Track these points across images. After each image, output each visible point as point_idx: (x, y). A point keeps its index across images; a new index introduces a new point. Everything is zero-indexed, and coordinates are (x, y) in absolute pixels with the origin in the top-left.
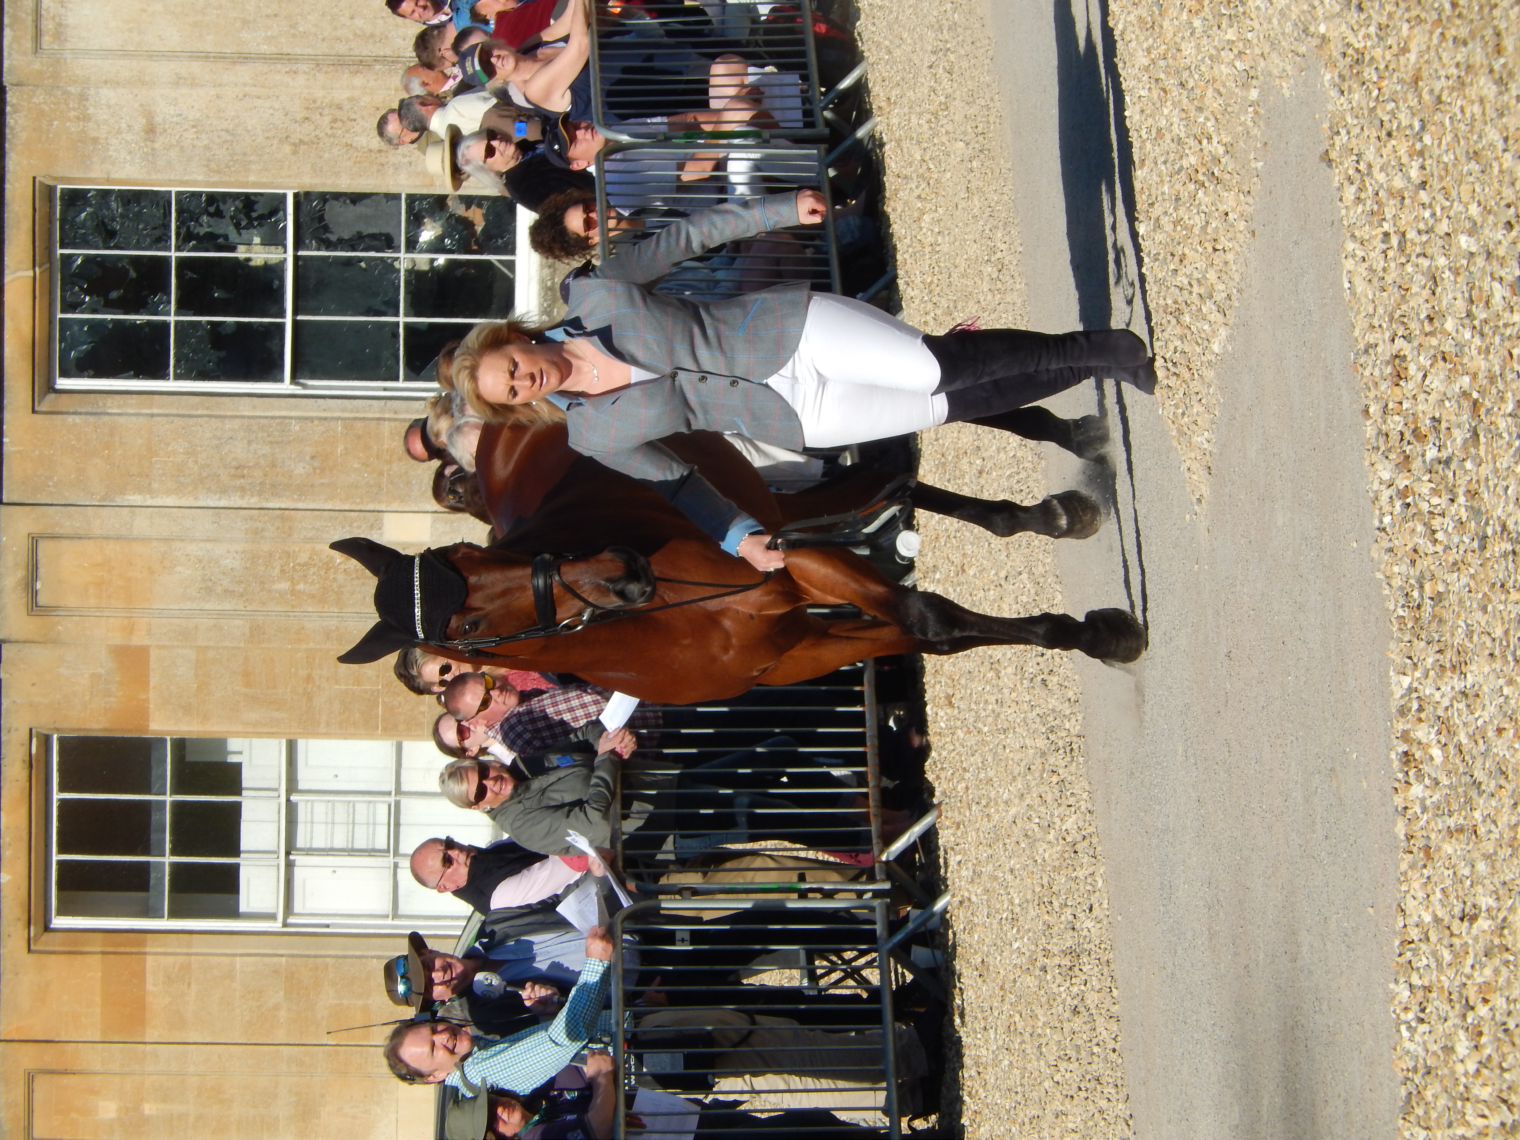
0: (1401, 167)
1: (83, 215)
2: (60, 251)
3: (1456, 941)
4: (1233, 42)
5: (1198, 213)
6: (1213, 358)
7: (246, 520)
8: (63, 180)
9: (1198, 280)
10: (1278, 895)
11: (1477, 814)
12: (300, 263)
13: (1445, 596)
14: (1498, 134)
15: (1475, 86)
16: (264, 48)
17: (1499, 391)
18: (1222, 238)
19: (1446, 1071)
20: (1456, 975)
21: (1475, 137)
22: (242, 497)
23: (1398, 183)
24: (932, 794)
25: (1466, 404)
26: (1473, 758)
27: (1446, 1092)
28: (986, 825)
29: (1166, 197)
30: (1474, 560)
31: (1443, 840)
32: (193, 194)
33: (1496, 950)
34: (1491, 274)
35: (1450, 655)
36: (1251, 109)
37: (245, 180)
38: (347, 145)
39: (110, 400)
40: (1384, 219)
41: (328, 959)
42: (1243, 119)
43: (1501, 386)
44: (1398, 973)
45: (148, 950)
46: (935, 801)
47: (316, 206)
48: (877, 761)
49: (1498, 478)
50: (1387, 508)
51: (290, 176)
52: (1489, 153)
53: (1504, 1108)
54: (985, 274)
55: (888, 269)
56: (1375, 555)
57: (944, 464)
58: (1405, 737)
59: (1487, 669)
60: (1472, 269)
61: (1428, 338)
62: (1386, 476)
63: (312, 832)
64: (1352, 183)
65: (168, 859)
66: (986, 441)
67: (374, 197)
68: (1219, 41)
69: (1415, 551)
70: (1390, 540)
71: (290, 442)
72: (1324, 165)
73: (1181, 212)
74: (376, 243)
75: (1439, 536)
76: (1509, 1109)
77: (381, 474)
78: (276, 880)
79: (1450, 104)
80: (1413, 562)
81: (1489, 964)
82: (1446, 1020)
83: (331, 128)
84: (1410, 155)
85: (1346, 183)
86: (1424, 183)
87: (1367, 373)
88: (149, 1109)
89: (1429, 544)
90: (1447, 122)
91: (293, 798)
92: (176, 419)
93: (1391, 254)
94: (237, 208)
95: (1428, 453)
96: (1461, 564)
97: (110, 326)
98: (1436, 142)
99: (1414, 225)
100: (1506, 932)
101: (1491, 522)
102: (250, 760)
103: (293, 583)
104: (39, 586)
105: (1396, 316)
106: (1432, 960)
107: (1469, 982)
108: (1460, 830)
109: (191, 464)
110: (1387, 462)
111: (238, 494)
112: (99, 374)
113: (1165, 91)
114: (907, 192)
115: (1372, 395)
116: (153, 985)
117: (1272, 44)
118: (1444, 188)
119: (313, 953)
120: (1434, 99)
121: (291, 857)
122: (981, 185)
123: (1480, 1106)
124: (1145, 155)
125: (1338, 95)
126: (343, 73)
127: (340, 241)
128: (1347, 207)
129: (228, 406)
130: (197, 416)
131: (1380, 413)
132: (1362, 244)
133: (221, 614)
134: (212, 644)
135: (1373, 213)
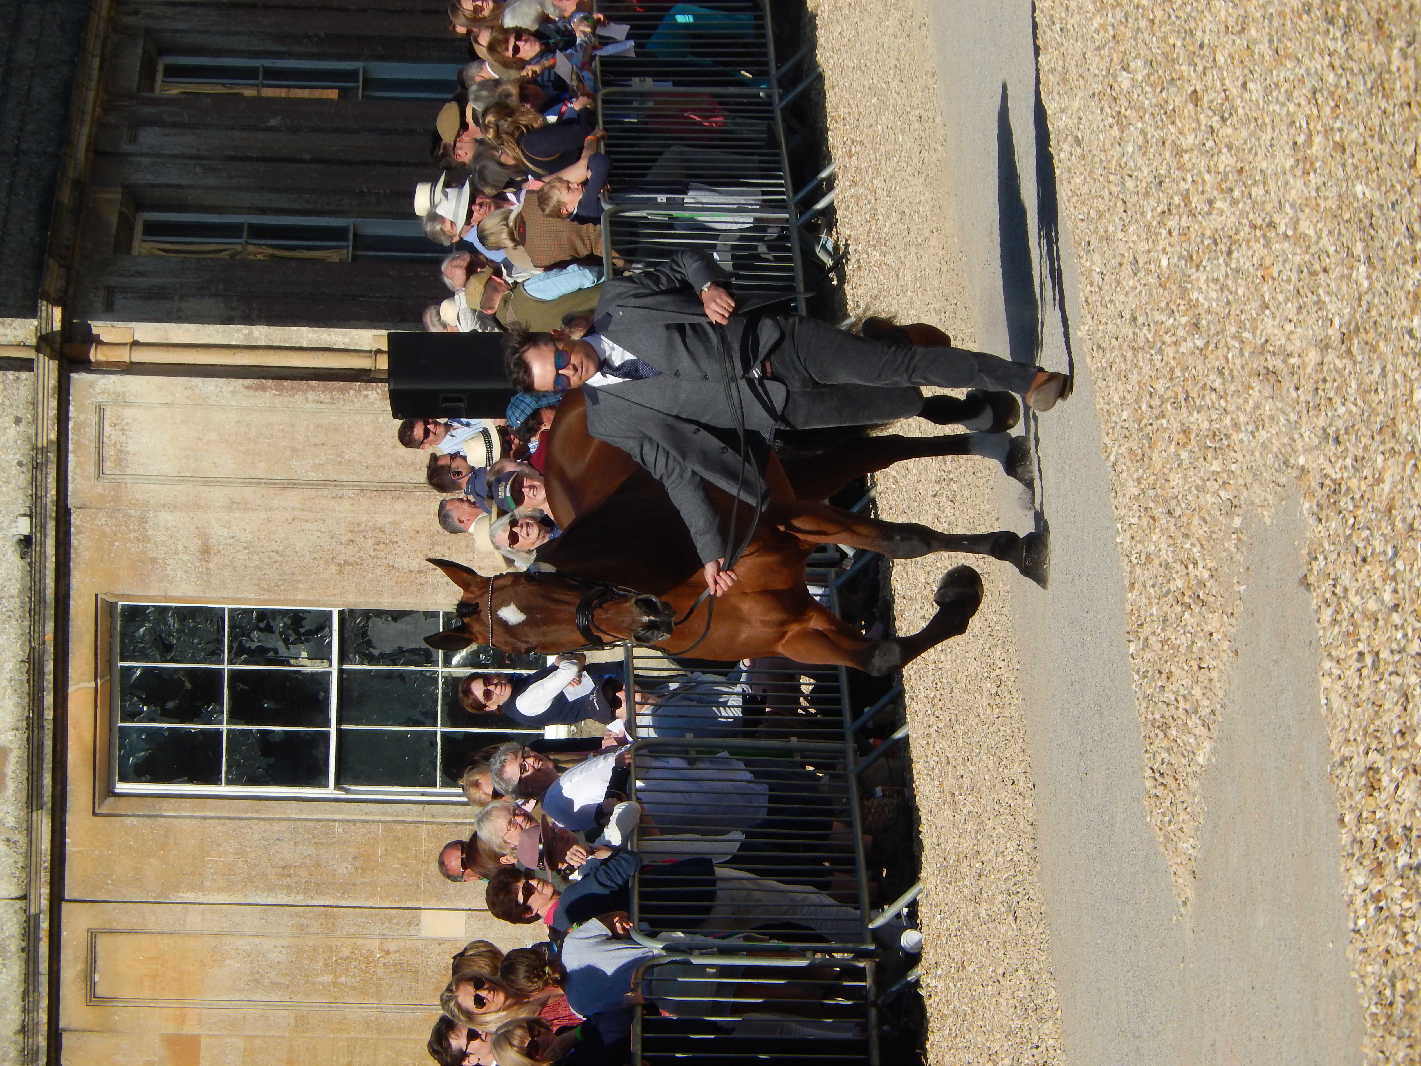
0: (1375, 590)
1: (142, 630)
2: (120, 664)
4: (1218, 473)
5: (1184, 633)
6: (1198, 769)
7: (292, 917)
8: (124, 597)
12: (344, 676)
13: (1415, 994)
16: (312, 475)
18: (1207, 657)
22: (288, 895)
23: (1372, 605)
29: (1155, 618)
32: (245, 611)
36: (1234, 536)
37: (293, 598)
38: (389, 566)
39: (165, 803)
40: (1359, 640)
42: (1226, 545)
47: (360, 622)
50: (1361, 912)
51: (335, 595)
54: (985, 690)
55: (894, 684)
56: (1350, 955)
57: (946, 867)
61: (1400, 751)
62: (1360, 881)
64: (1329, 606)
66: (985, 846)
67: (414, 615)
68: (1205, 472)
69: (1388, 952)
70: (1364, 941)
71: (333, 844)
72: (1302, 589)
73: (1169, 632)
74: (416, 657)
75: (1410, 937)
77: (419, 874)
80: (1386, 963)
83: (375, 550)
84: (1383, 580)
85: (1323, 606)
86: (1397, 606)
87: (1342, 784)
89: (1401, 946)
92: (227, 822)
93: (1365, 672)
94: (285, 624)
95: (1399, 859)
97: (167, 734)
98: (1408, 568)
99: (1387, 645)
103: (335, 976)
104: (97, 978)
105: (1370, 730)
109: (241, 864)
110: (1361, 868)
111: (285, 892)
112: (155, 779)
113: (1153, 518)
115: (1347, 804)
117: (1255, 475)
118: (1415, 610)
120: (1406, 526)
124: (1135, 579)
125: (1316, 523)
126: (386, 498)
127: (382, 655)
128: (1324, 628)
129: (276, 810)
130: (247, 819)
131: (1355, 822)
132: (1338, 662)
133: (269, 1005)
134: (259, 1033)
135: (1348, 634)
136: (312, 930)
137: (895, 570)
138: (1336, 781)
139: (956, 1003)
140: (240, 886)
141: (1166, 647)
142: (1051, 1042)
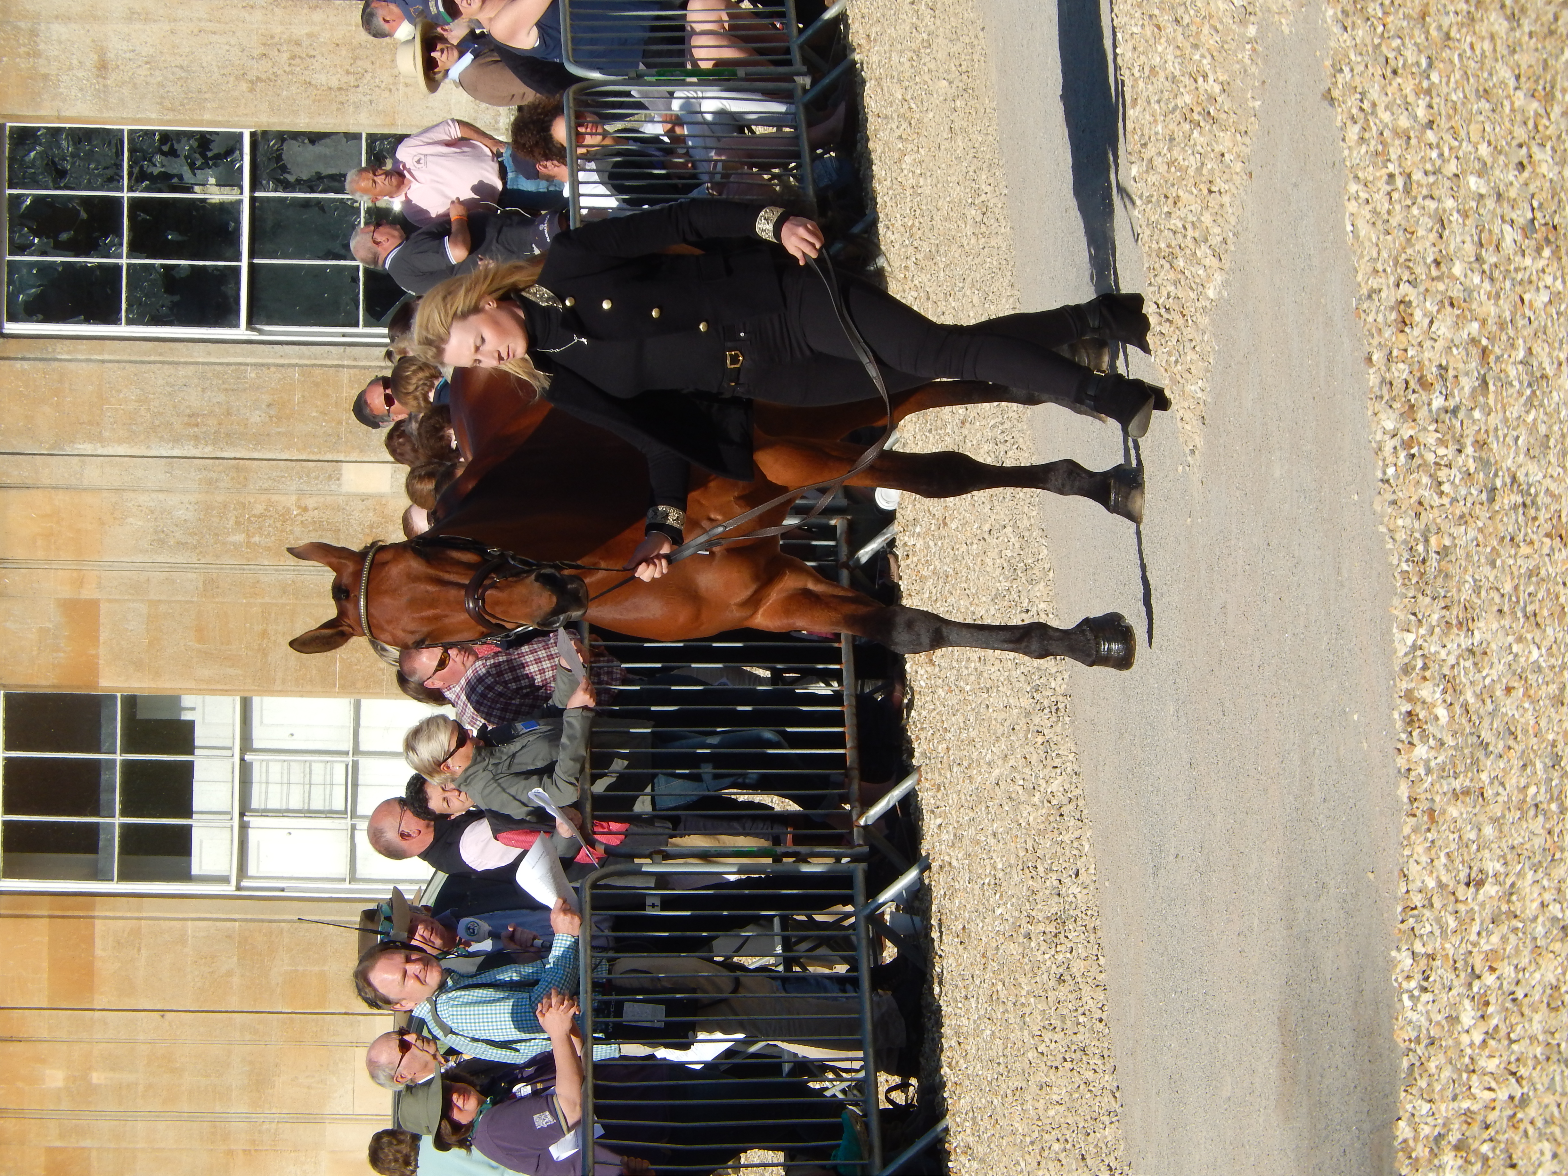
0: (1407, 106)
1: (32, 154)
2: (9, 192)
3: (1462, 908)
5: (1193, 154)
6: (1208, 304)
7: (200, 470)
8: (12, 117)
9: (1193, 223)
10: (1273, 859)
11: (1484, 776)
12: (257, 204)
13: (1452, 550)
14: (1509, 71)
15: (1486, 21)
17: (1509, 338)
18: (1218, 180)
19: (1450, 1042)
20: (1461, 943)
21: (1485, 75)
22: (196, 446)
23: (1404, 122)
24: (911, 754)
25: (1475, 351)
26: (1480, 718)
27: (1451, 1063)
28: (968, 787)
29: (1160, 137)
30: (1483, 513)
31: (1448, 803)
32: (146, 132)
33: (1504, 917)
34: (1502, 217)
35: (1456, 611)
36: (1248, 47)
37: (200, 118)
38: (306, 82)
39: (59, 345)
40: (1389, 160)
41: (283, 924)
42: (1240, 56)
44: (1400, 940)
45: (96, 914)
46: (915, 762)
47: (274, 145)
48: (855, 722)
49: (1508, 428)
50: (1390, 459)
51: (246, 115)
52: (1500, 91)
53: (1513, 1080)
54: (969, 218)
55: (867, 212)
56: (1377, 507)
58: (1409, 696)
59: (1495, 626)
60: (1482, 211)
61: (1435, 283)
62: (1390, 425)
63: (267, 792)
64: (1355, 123)
65: (118, 820)
67: (333, 137)
69: (1420, 503)
70: (1394, 492)
71: (245, 390)
72: (1325, 104)
73: (1175, 153)
74: (334, 185)
75: (1446, 488)
76: (1517, 1081)
77: (340, 423)
78: (229, 842)
79: (1458, 40)
80: (1418, 515)
81: (1496, 931)
82: (1450, 989)
83: (289, 65)
84: (1416, 94)
85: (1349, 123)
86: (1431, 122)
87: (1370, 319)
88: (97, 1077)
89: (1435, 497)
90: (1456, 59)
91: (247, 757)
92: (128, 366)
93: (1395, 196)
94: (191, 147)
95: (1434, 401)
96: (1468, 517)
97: (61, 269)
98: (1444, 80)
100: (1514, 898)
101: (1500, 474)
102: (204, 718)
103: (248, 535)
105: (1401, 260)
106: (1436, 927)
107: (1475, 950)
108: (1466, 792)
109: (143, 412)
110: (1391, 411)
111: (192, 443)
112: (50, 318)
113: (1158, 27)
114: (887, 133)
115: (1375, 342)
116: (101, 950)
118: (1452, 127)
119: (265, 918)
120: (1442, 35)
121: (245, 818)
122: (965, 125)
123: (1486, 1078)
124: (1137, 94)
125: (1341, 31)
126: (302, 8)
127: (299, 181)
128: (1349, 148)
129: (182, 353)
130: (150, 363)
131: (1384, 361)
132: (1365, 185)
133: (174, 567)
134: (164, 597)
135: (1377, 153)
136: (221, 485)
137: (868, 85)
138: (1363, 315)
139: (937, 563)
140: (142, 437)
141: (1173, 169)
142: (1043, 606)
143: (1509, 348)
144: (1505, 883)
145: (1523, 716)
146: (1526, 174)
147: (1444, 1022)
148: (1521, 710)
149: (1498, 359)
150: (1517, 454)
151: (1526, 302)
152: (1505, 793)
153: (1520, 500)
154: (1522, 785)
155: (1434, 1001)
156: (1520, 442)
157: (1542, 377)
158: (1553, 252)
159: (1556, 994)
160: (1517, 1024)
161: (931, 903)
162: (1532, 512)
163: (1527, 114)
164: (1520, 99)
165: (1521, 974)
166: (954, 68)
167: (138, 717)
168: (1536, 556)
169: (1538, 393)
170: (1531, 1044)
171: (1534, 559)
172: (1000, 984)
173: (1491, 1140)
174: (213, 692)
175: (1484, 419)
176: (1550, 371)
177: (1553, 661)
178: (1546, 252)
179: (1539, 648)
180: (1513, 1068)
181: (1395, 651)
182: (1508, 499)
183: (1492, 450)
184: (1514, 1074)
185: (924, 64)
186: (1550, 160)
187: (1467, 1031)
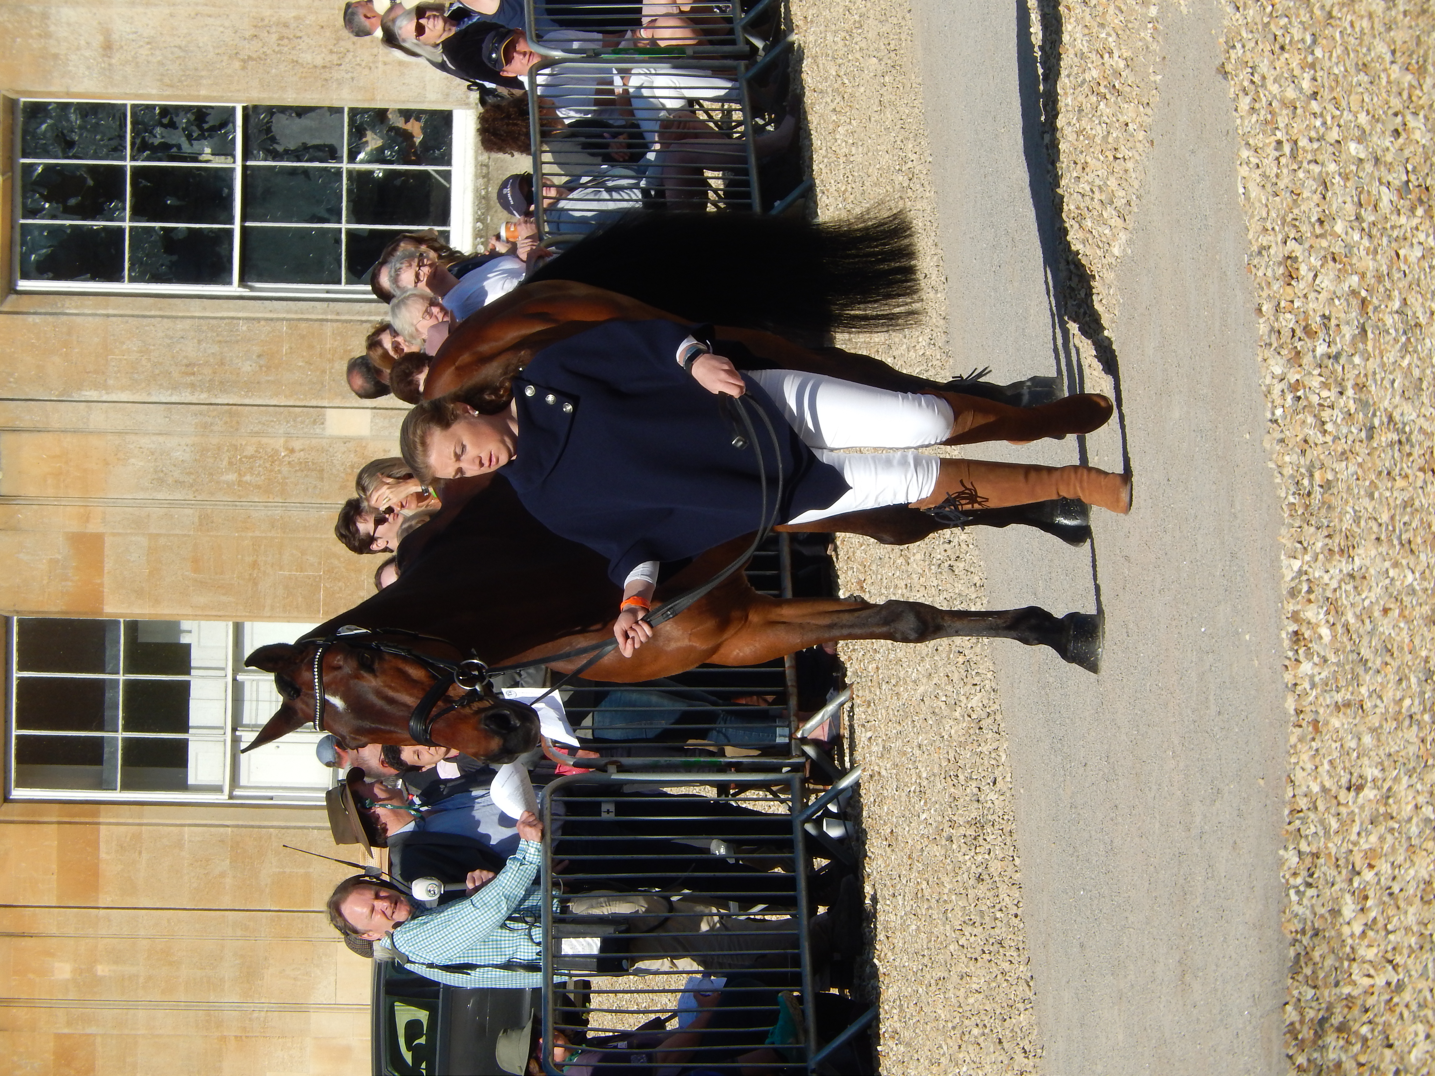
0: (1293, 79)
1: (44, 127)
2: (22, 161)
3: (1343, 810)
5: (1100, 124)
6: (1113, 260)
7: (196, 415)
8: (26, 93)
9: (1100, 187)
11: (1363, 690)
12: (249, 172)
13: (1334, 483)
14: (1386, 47)
15: (1364, 1)
17: (1386, 290)
18: (1123, 147)
19: (1333, 933)
20: (1343, 842)
21: (1364, 50)
22: (192, 393)
23: (1291, 93)
24: (844, 673)
25: (1355, 302)
26: (1360, 637)
27: (1333, 952)
28: (895, 703)
29: (1070, 108)
30: (1362, 450)
31: (1331, 714)
32: (148, 107)
33: (1381, 818)
34: (1379, 180)
35: (1338, 540)
36: (1150, 26)
37: (196, 93)
38: (293, 61)
39: (68, 301)
40: (1277, 128)
41: (271, 830)
42: (1142, 34)
43: (1388, 285)
44: (1287, 840)
45: (101, 820)
46: (847, 680)
47: (263, 118)
49: (1385, 372)
50: (1278, 401)
51: (239, 91)
52: (1378, 65)
53: (1390, 968)
54: (897, 183)
55: (805, 178)
56: (1267, 445)
58: (1295, 617)
59: (1373, 553)
60: (1361, 174)
61: (1318, 240)
62: (1278, 371)
63: (257, 709)
64: (1247, 94)
65: (121, 735)
67: (318, 111)
69: (1306, 441)
70: (1282, 431)
71: (237, 342)
72: (1220, 77)
73: (1083, 122)
74: (320, 153)
75: (1329, 427)
76: (1394, 968)
77: (324, 372)
78: (222, 755)
79: (1340, 19)
80: (1303, 452)
81: (1374, 831)
82: (1333, 885)
83: (279, 45)
84: (1302, 68)
85: (1241, 94)
86: (1316, 93)
87: (1260, 273)
88: (101, 970)
89: (1319, 435)
90: (1338, 36)
91: (240, 677)
92: (130, 320)
93: (1283, 161)
94: (189, 120)
95: (1318, 348)
96: (1349, 454)
97: (69, 231)
98: (1327, 55)
100: (1391, 801)
101: (1378, 414)
102: (199, 642)
103: (240, 474)
105: (1288, 219)
106: (1320, 828)
107: (1355, 849)
108: (1348, 705)
109: (144, 362)
110: (1279, 357)
111: (189, 390)
112: (58, 277)
113: (1068, 8)
114: (823, 106)
115: (1264, 294)
116: (105, 853)
118: (1334, 98)
119: (257, 823)
120: (1325, 14)
121: (238, 733)
122: (893, 98)
123: (1366, 966)
125: (1233, 11)
127: (286, 151)
128: (1241, 117)
129: (180, 308)
130: (150, 317)
131: (1272, 312)
132: (1256, 151)
133: (172, 504)
134: (163, 531)
135: (1266, 122)
138: (1254, 270)
141: (1081, 138)
143: (1386, 299)
144: (1382, 787)
145: (1398, 634)
146: (1401, 140)
147: (1327, 915)
148: (1397, 629)
149: (1376, 309)
150: (1393, 396)
151: (1401, 257)
152: (1382, 705)
153: (1396, 437)
154: (1398, 697)
155: (1318, 896)
156: (1396, 385)
157: (1415, 325)
158: (1425, 212)
159: (1429, 889)
160: (1393, 916)
161: (862, 810)
162: (1407, 448)
163: (1402, 86)
164: (1395, 71)
165: (1397, 870)
166: (883, 47)
167: (140, 640)
168: (1410, 489)
169: (1412, 340)
170: (1406, 934)
171: (1409, 492)
172: (925, 883)
173: (1370, 1022)
174: (208, 618)
175: (1363, 364)
176: (1423, 320)
177: (1426, 584)
178: (1420, 211)
179: (1413, 572)
180: (1390, 956)
181: (1283, 576)
182: (1385, 437)
183: (1370, 392)
184: (1390, 962)
185: (856, 43)
186: (1423, 128)
187: (1348, 923)
